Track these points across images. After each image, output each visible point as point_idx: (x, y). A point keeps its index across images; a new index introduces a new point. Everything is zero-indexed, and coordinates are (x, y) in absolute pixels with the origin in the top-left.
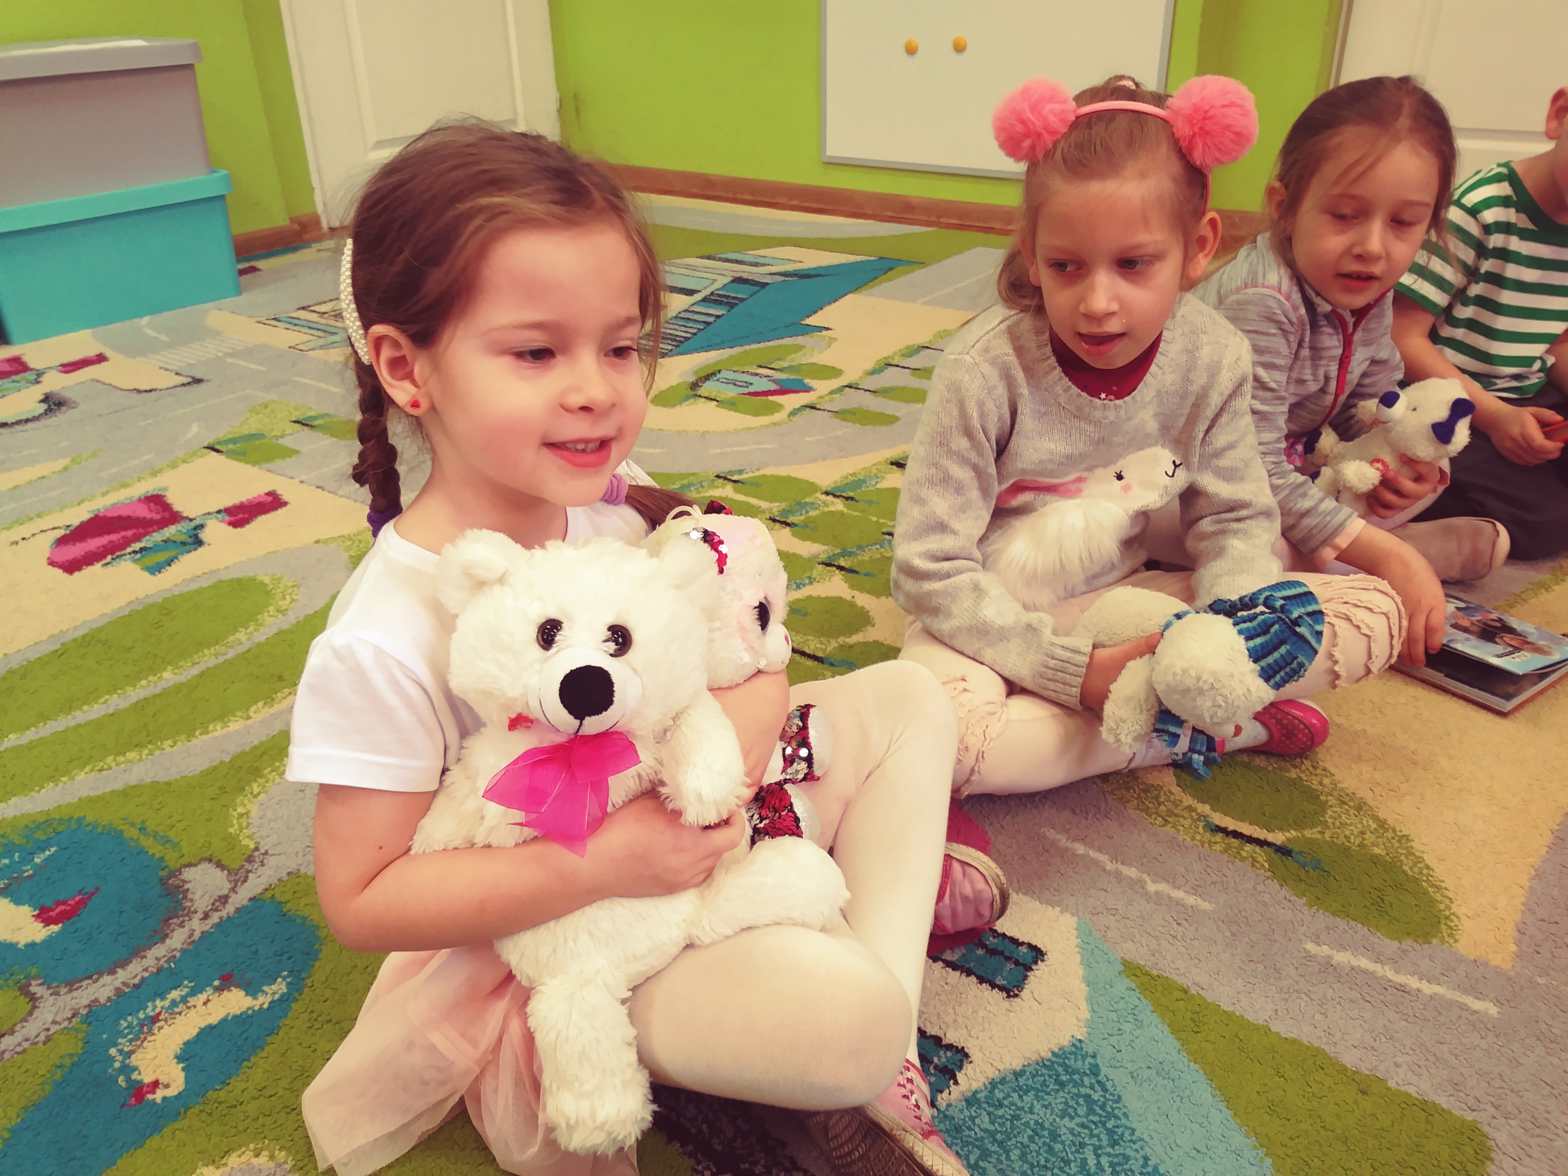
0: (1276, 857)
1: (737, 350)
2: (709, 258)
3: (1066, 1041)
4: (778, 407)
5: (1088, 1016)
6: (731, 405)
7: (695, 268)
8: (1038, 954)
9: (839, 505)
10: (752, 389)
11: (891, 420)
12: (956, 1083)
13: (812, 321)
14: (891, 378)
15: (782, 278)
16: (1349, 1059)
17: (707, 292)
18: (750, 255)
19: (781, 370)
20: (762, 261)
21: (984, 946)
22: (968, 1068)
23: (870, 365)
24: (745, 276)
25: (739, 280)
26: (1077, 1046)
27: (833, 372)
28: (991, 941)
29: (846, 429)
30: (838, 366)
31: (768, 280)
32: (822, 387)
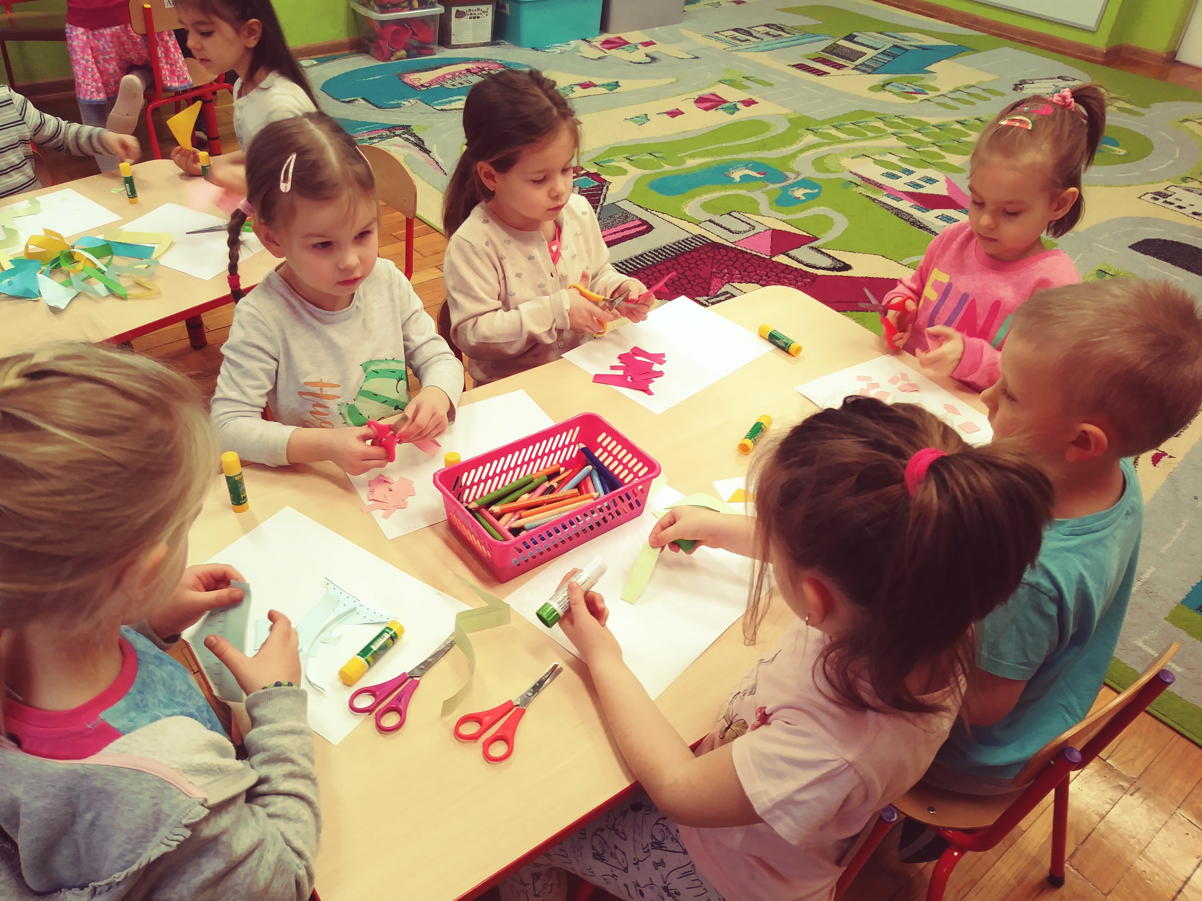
1: (898, 76)
2: (881, 33)
4: (916, 98)
6: (897, 94)
7: (876, 38)
9: (937, 130)
10: (905, 90)
11: (957, 109)
13: (928, 68)
14: (958, 95)
15: (915, 48)
17: (882, 50)
18: (899, 35)
19: (916, 85)
20: (905, 38)
23: (951, 90)
24: (898, 45)
25: (894, 46)
27: (937, 90)
29: (941, 109)
30: (938, 87)
31: (909, 48)
32: (931, 94)
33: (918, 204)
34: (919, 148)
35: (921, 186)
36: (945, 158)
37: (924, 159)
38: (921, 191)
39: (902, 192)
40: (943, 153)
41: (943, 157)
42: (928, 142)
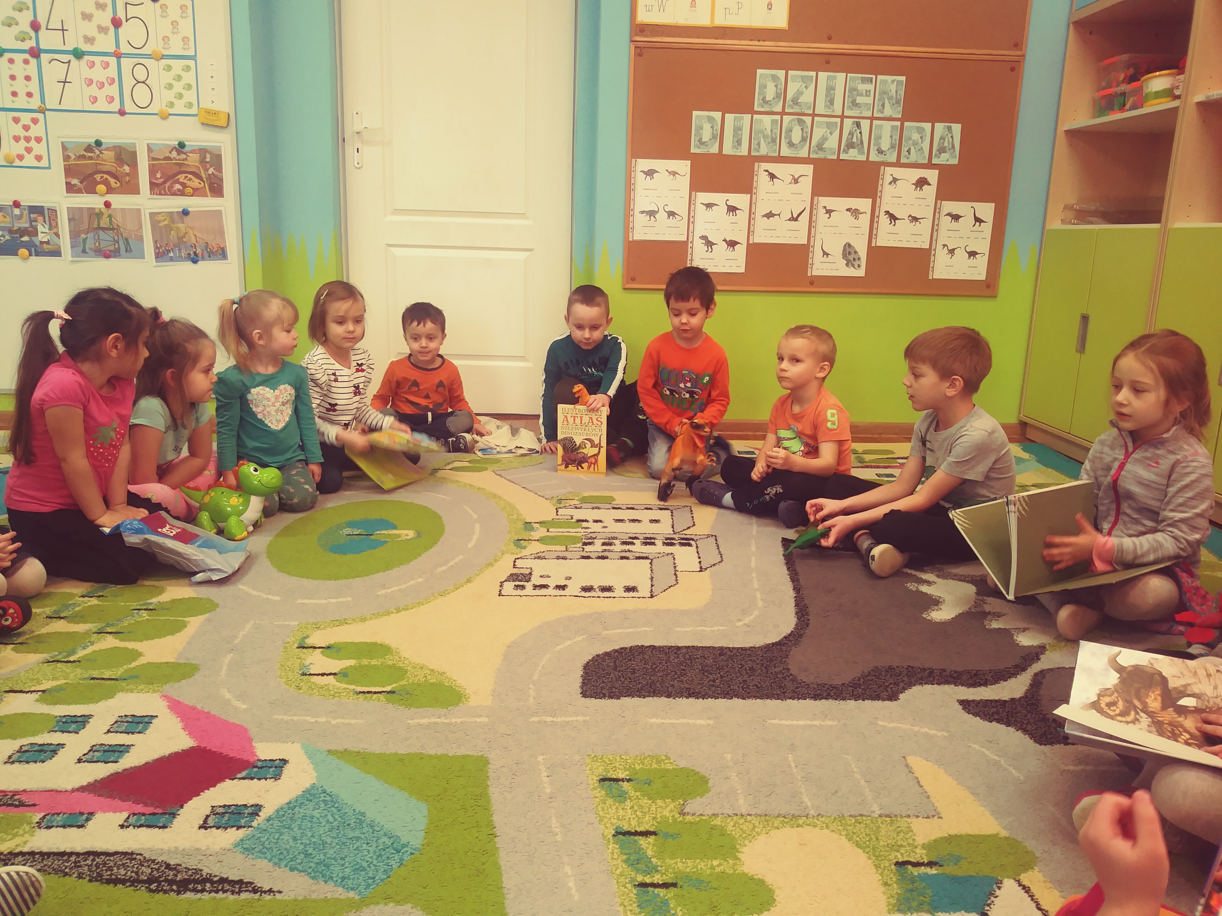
0: (389, 696)
3: (308, 786)
5: (316, 775)
8: (284, 761)
12: (259, 816)
16: (432, 752)
21: (256, 767)
22: (263, 810)
26: (313, 786)
28: (259, 764)
33: (140, 808)
34: (73, 652)
35: (122, 750)
36: (140, 654)
37: (95, 674)
38: (128, 762)
39: (82, 789)
40: (130, 645)
41: (137, 654)
42: (87, 633)
